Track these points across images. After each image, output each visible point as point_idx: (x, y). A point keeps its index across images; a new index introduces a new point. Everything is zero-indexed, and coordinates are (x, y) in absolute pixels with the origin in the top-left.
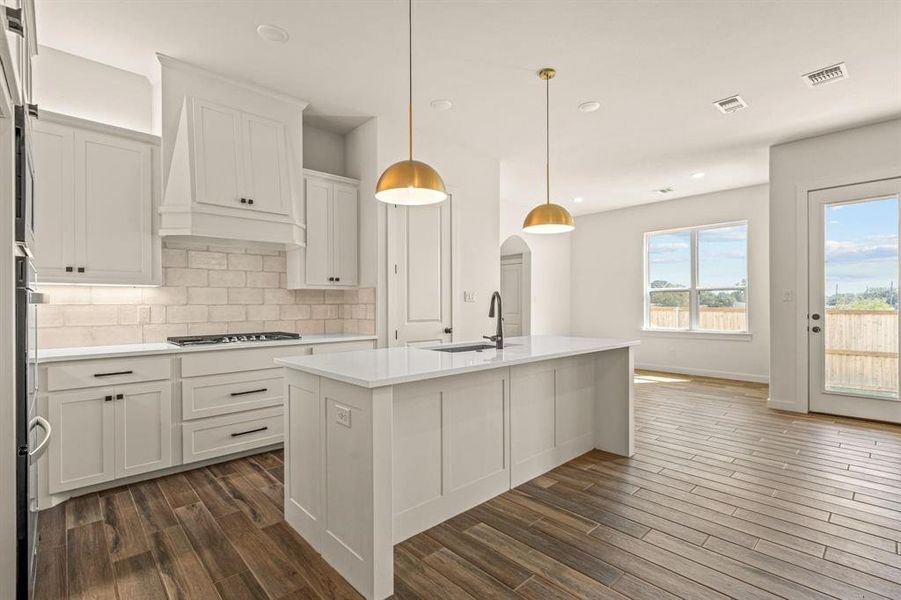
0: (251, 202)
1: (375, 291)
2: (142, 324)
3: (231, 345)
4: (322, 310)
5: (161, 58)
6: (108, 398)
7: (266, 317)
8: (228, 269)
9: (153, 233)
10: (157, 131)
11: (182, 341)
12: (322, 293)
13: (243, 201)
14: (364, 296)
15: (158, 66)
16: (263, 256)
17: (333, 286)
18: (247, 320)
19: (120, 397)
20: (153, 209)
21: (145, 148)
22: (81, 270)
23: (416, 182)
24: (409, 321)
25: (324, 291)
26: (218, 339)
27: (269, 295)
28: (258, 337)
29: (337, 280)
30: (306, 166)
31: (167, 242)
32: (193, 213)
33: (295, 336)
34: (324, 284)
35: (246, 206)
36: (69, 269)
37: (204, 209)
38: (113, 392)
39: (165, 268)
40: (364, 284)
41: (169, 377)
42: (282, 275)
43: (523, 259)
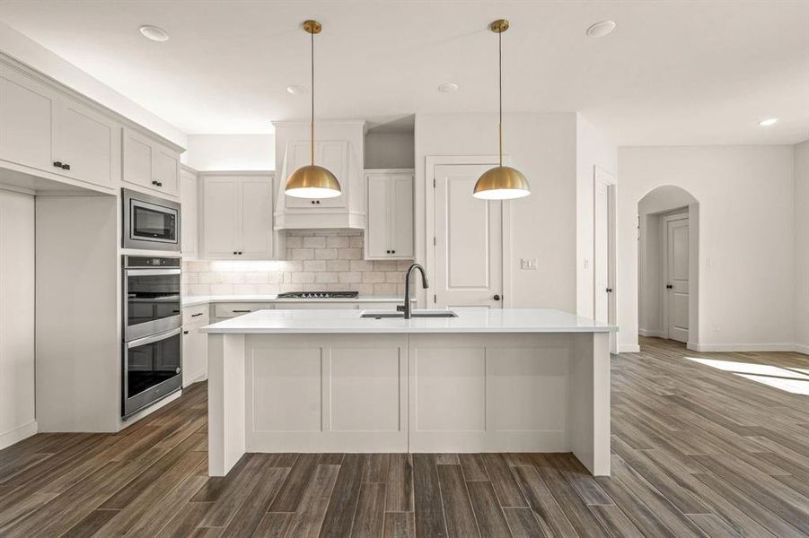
0: (319, 203)
2: (279, 284)
5: (274, 123)
8: (326, 248)
9: (273, 227)
10: (274, 168)
13: (313, 203)
16: (349, 237)
17: (391, 257)
18: (338, 283)
20: (272, 214)
22: (241, 253)
24: (450, 287)
25: (397, 261)
26: (300, 295)
27: (353, 265)
29: (393, 252)
30: (365, 167)
32: (286, 215)
34: (382, 256)
35: (316, 205)
36: (235, 253)
37: (292, 211)
42: (361, 251)
43: (691, 213)
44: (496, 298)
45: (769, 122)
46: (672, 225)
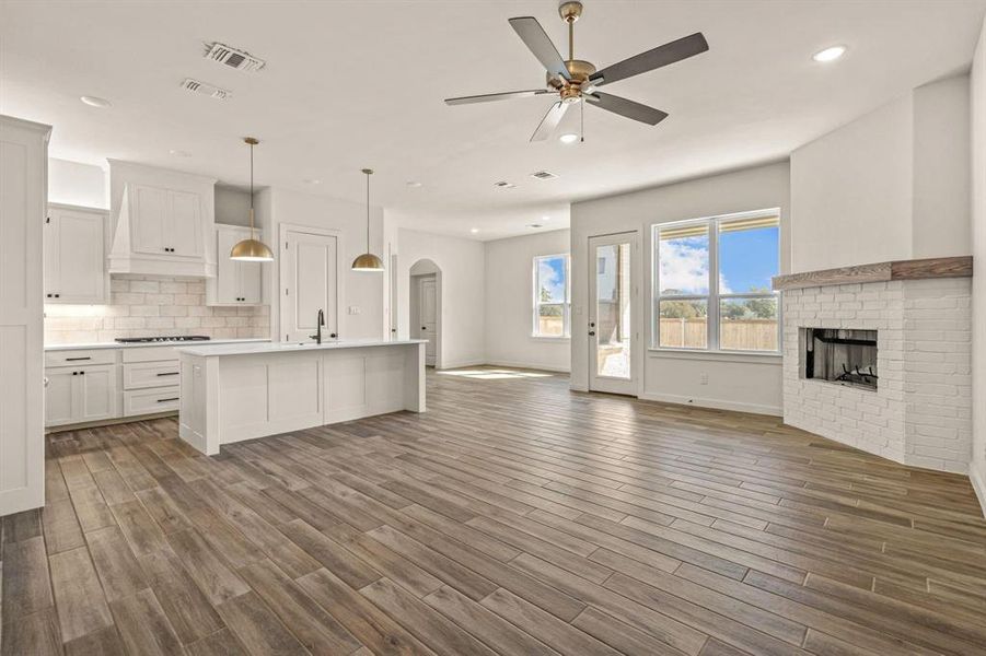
0: (172, 250)
1: (270, 307)
2: (97, 330)
3: (158, 344)
4: (234, 320)
5: (109, 160)
6: (75, 374)
7: (190, 325)
8: (160, 293)
9: (105, 270)
10: (108, 207)
11: (124, 341)
12: (236, 309)
13: (167, 250)
14: (264, 312)
15: (108, 165)
16: (189, 283)
17: (240, 304)
19: (82, 373)
20: (104, 256)
21: (99, 218)
22: (57, 296)
23: (252, 253)
26: (150, 340)
27: (192, 310)
28: (178, 339)
29: (243, 299)
30: (216, 222)
31: (113, 277)
32: (132, 259)
33: (207, 338)
34: (232, 302)
35: (169, 253)
36: (50, 296)
37: (140, 256)
38: (78, 370)
39: (113, 292)
40: (265, 302)
41: (113, 361)
42: (202, 297)
43: (437, 278)
44: (333, 336)
45: (474, 231)
46: (425, 284)
